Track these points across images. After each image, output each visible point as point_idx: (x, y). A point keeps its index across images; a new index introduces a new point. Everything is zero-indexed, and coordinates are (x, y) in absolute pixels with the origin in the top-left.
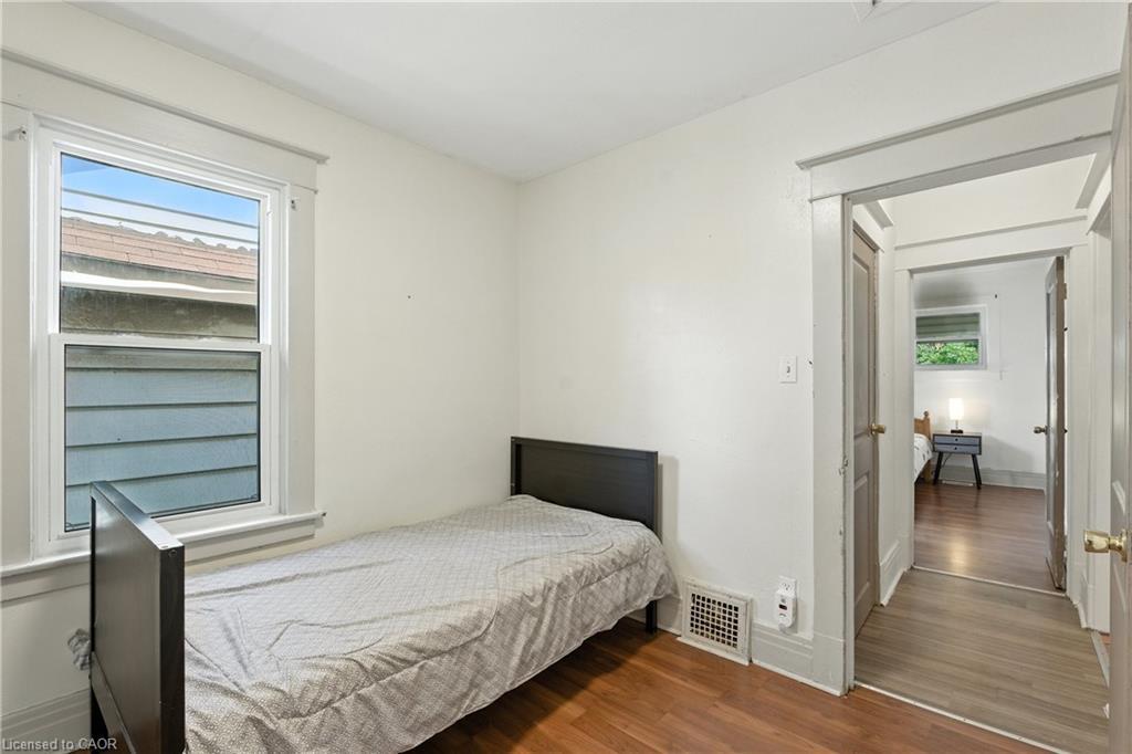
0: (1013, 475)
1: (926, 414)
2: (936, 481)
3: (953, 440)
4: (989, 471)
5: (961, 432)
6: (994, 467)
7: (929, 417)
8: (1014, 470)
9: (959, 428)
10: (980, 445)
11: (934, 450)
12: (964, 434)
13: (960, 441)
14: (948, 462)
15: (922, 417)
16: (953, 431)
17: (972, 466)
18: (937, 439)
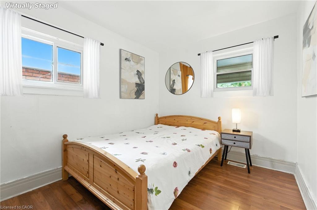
0: (272, 161)
1: (219, 118)
2: (225, 159)
3: (232, 137)
4: (256, 156)
5: (239, 131)
6: (260, 155)
7: (221, 120)
8: (273, 158)
9: (238, 128)
10: (250, 142)
11: (221, 143)
12: (241, 133)
13: (238, 138)
14: (232, 150)
15: (217, 120)
16: (234, 131)
17: (245, 153)
18: (224, 136)
